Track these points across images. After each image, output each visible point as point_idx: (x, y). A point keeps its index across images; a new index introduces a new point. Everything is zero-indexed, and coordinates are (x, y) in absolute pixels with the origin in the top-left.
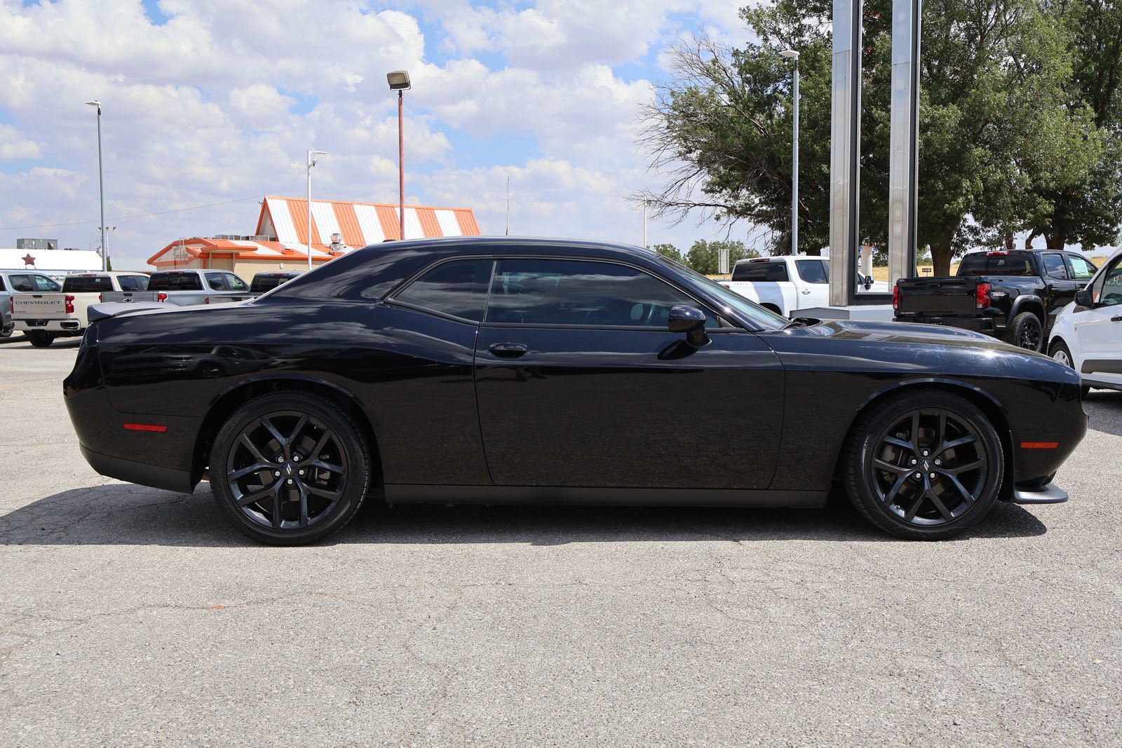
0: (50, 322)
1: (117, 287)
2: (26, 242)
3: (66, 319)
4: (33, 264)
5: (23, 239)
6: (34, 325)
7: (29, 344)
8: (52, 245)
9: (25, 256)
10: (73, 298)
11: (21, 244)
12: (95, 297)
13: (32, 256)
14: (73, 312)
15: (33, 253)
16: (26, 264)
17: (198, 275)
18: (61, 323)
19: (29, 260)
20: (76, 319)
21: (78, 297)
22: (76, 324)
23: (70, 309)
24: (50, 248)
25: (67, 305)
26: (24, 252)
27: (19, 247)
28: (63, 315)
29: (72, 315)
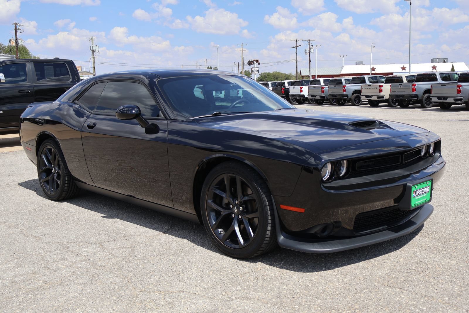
0: (373, 96)
1: (405, 81)
2: (434, 60)
3: (379, 95)
4: (436, 69)
5: (433, 59)
6: (368, 98)
7: (369, 105)
8: (445, 61)
9: (433, 66)
10: (382, 86)
11: (432, 61)
12: (388, 86)
13: (436, 66)
14: (382, 92)
15: (436, 64)
16: (433, 69)
17: (436, 74)
18: (377, 97)
19: (434, 68)
20: (384, 95)
21: (384, 86)
22: (383, 97)
23: (381, 91)
24: (444, 62)
25: (380, 89)
26: (432, 65)
27: (432, 62)
28: (378, 94)
29: (381, 93)
